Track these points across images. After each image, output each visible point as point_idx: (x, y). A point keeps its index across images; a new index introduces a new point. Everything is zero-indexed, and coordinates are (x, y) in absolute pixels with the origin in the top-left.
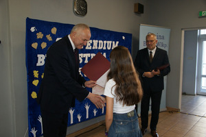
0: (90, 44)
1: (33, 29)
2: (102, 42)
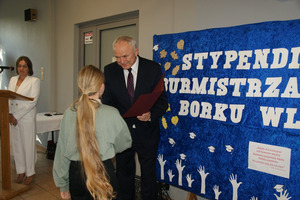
0: (246, 60)
1: (156, 48)
2: (285, 52)
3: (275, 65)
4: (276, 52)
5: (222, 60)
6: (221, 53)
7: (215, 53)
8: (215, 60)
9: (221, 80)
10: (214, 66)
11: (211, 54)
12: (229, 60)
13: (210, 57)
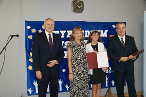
1: (29, 27)
2: (89, 32)
3: (86, 36)
4: (86, 32)
5: (66, 34)
6: (65, 31)
7: (62, 31)
8: (63, 34)
9: (66, 42)
10: (63, 36)
11: (61, 31)
12: (69, 34)
13: (60, 33)
